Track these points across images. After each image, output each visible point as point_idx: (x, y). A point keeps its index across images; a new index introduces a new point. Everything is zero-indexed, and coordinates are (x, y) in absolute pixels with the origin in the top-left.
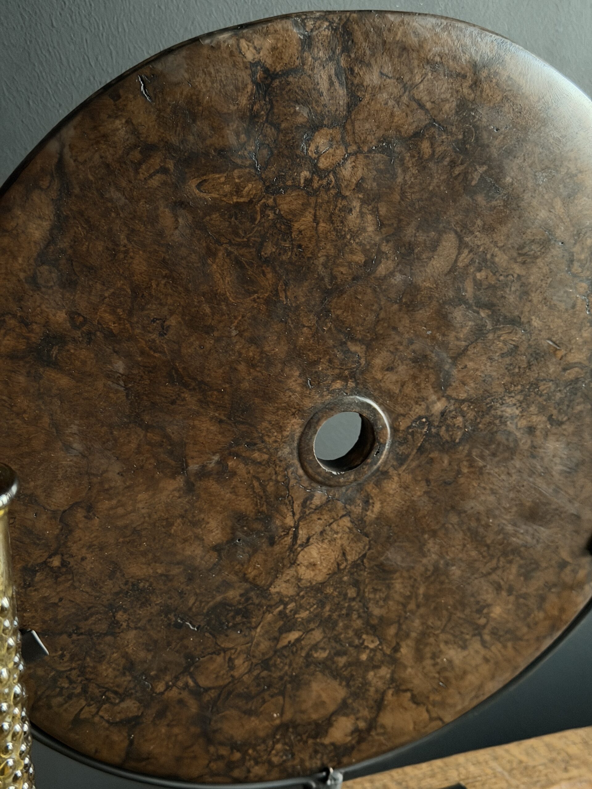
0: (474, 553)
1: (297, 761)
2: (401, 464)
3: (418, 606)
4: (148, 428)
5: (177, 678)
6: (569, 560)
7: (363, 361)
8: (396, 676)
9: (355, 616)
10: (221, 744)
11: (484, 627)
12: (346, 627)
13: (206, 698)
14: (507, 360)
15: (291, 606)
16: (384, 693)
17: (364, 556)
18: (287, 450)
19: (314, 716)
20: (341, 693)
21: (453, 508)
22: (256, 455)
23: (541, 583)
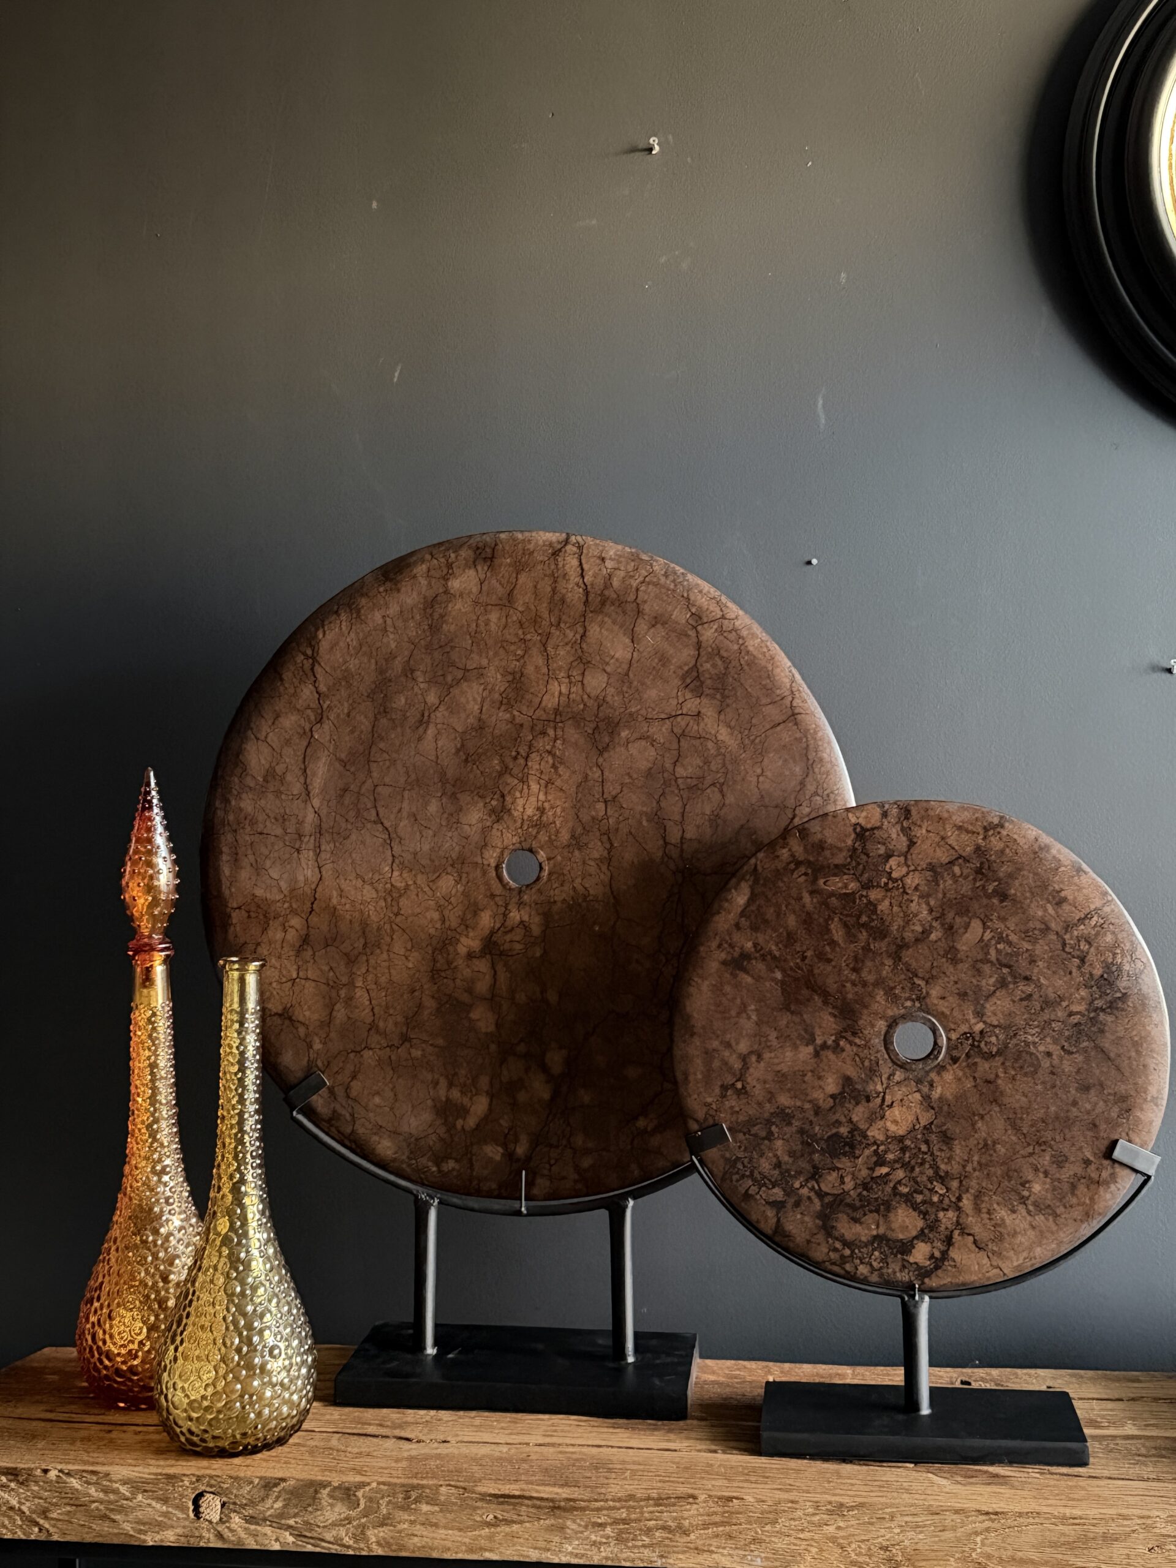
0: (1014, 1138)
1: (890, 1271)
2: (955, 1063)
3: (974, 1170)
4: (792, 1013)
5: (807, 1181)
6: (1092, 1158)
7: (924, 991)
8: (961, 1221)
9: (927, 1166)
10: (837, 1239)
11: (1028, 1198)
12: (922, 1173)
13: (827, 1200)
14: (1025, 1003)
15: (882, 1148)
16: (952, 1232)
17: (932, 1123)
18: (877, 1041)
19: (901, 1236)
20: (920, 1224)
21: (995, 1101)
22: (857, 1041)
23: (1072, 1173)
